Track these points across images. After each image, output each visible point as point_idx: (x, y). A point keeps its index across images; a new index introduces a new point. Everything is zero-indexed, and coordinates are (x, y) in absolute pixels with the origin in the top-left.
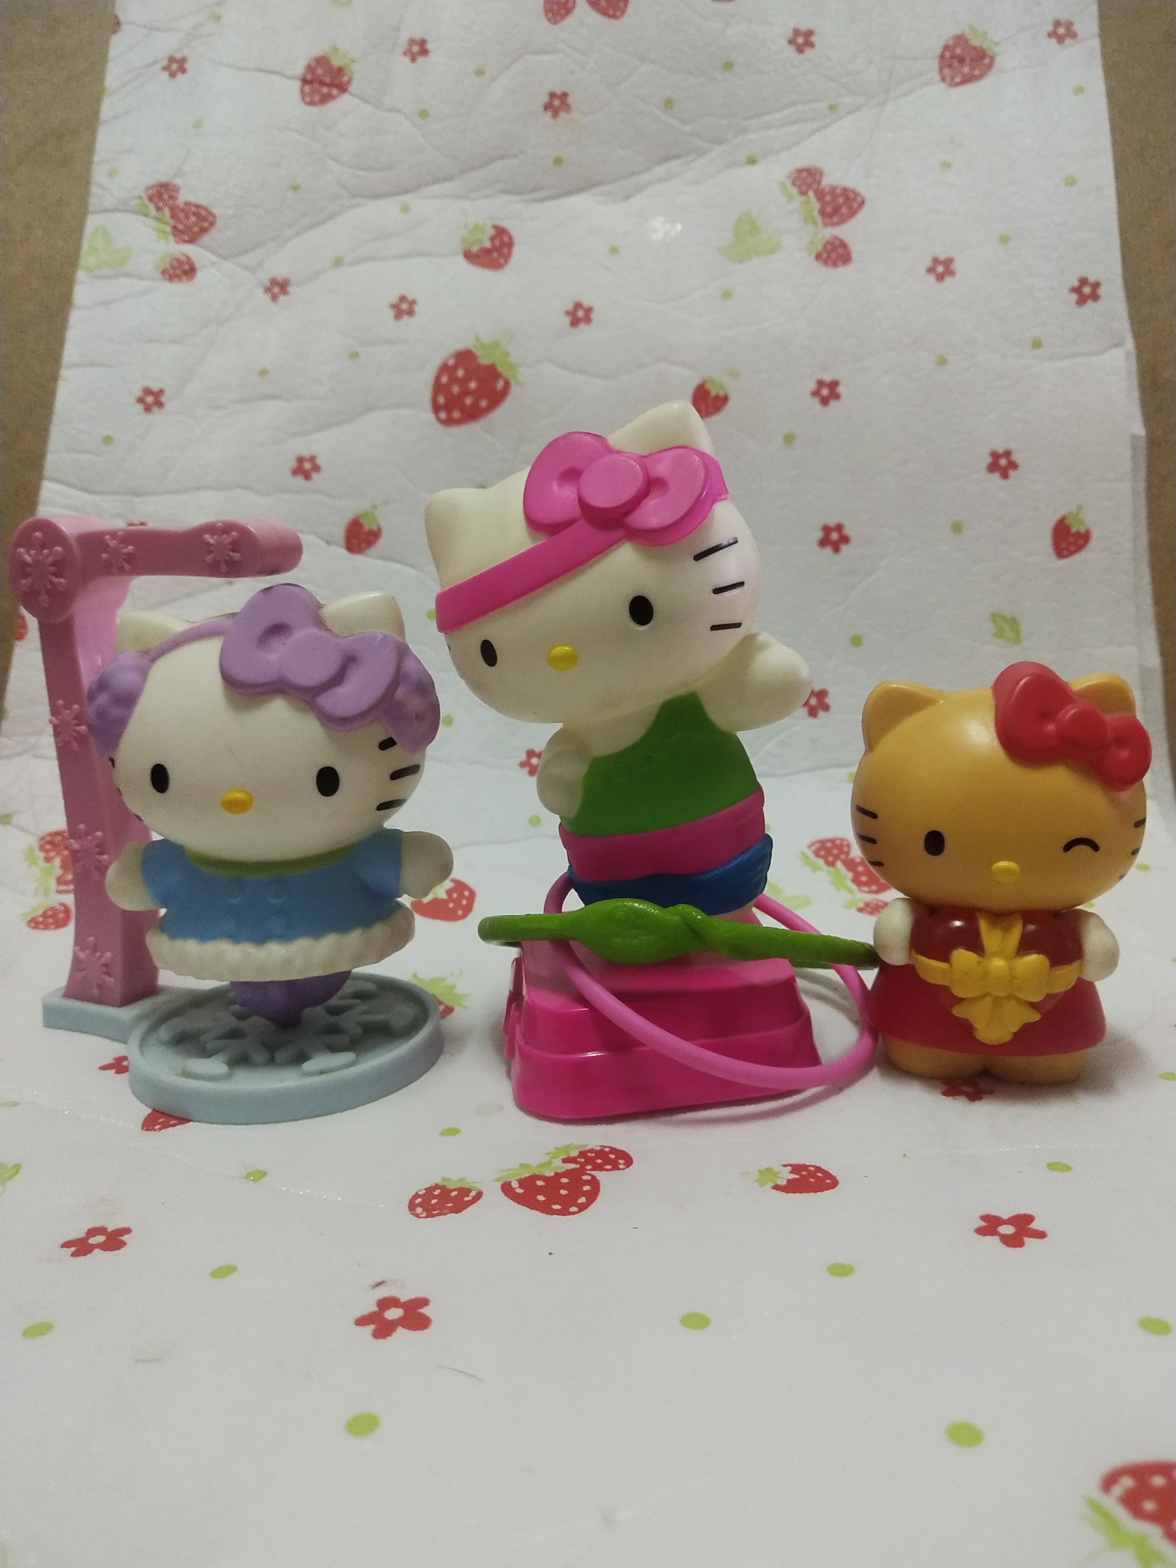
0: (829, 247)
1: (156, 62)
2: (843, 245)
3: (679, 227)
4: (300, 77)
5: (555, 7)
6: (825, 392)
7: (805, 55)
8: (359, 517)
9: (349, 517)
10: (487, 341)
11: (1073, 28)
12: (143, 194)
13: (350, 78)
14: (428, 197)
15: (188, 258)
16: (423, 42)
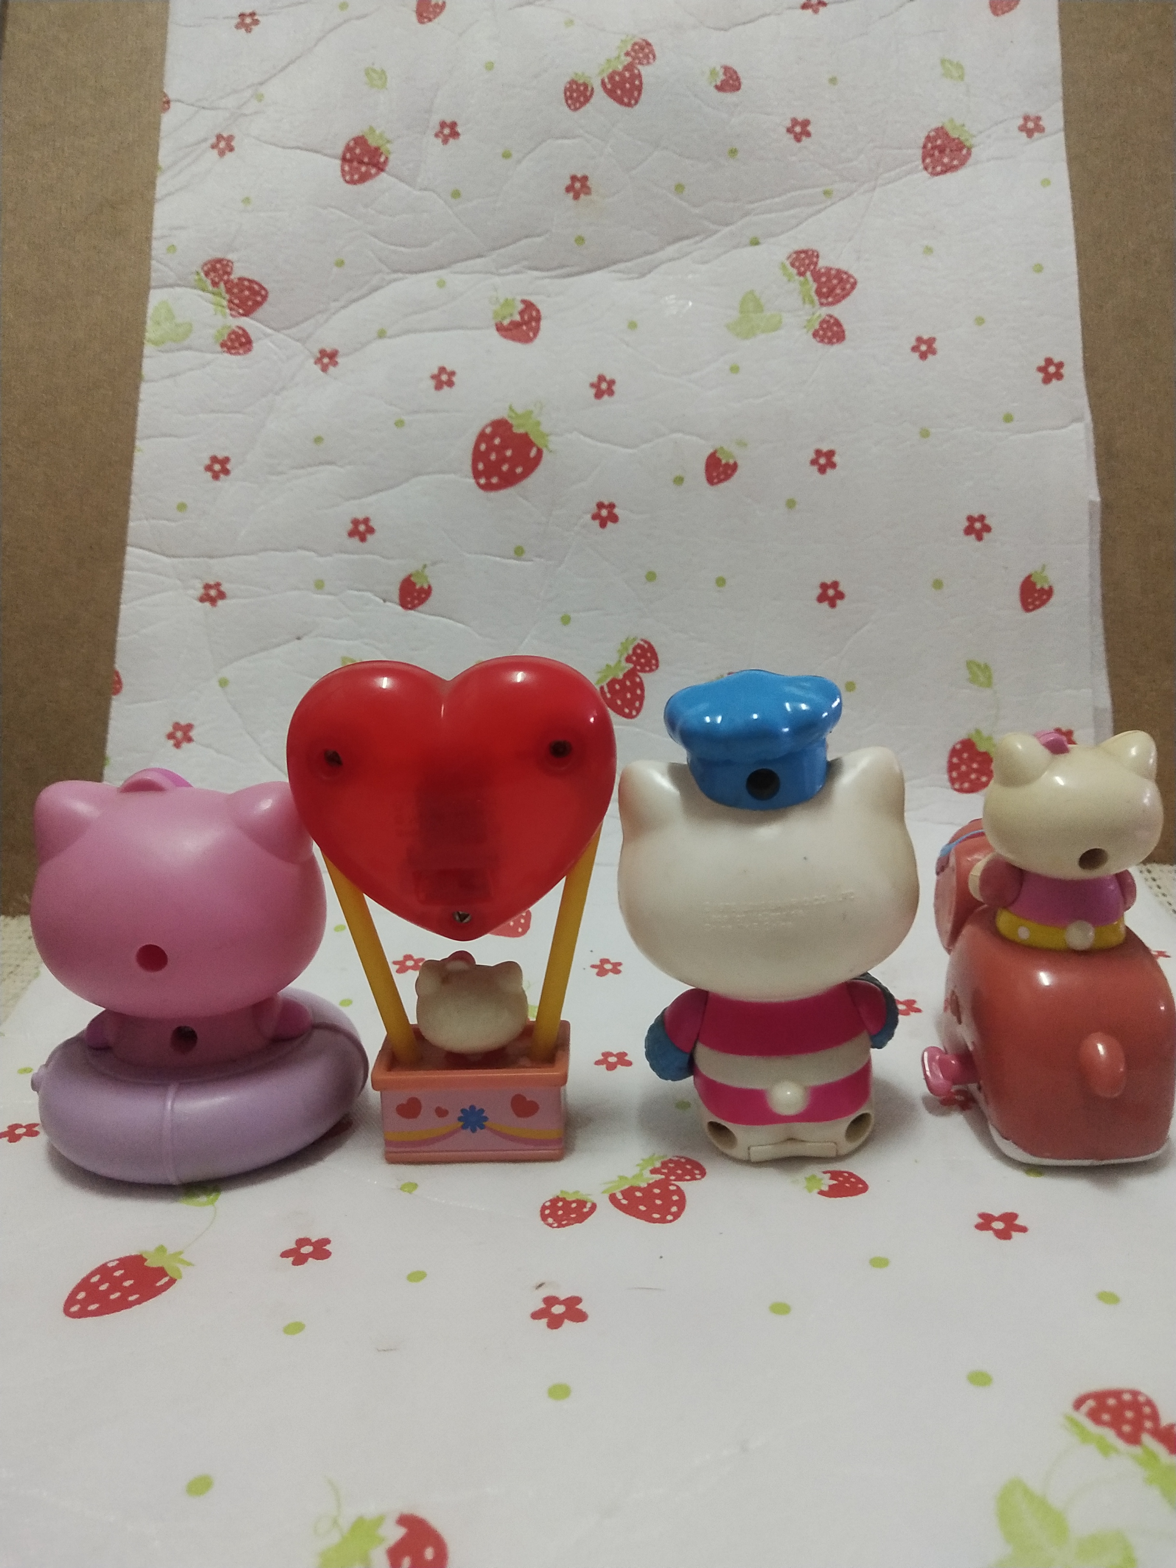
0: (825, 326)
1: (205, 140)
2: (838, 323)
3: (690, 304)
4: (341, 157)
5: (575, 95)
6: (822, 461)
7: (802, 144)
8: (410, 576)
9: (402, 576)
10: (519, 411)
11: (1041, 123)
12: (200, 270)
13: (387, 158)
14: (462, 273)
15: (244, 330)
16: (453, 125)
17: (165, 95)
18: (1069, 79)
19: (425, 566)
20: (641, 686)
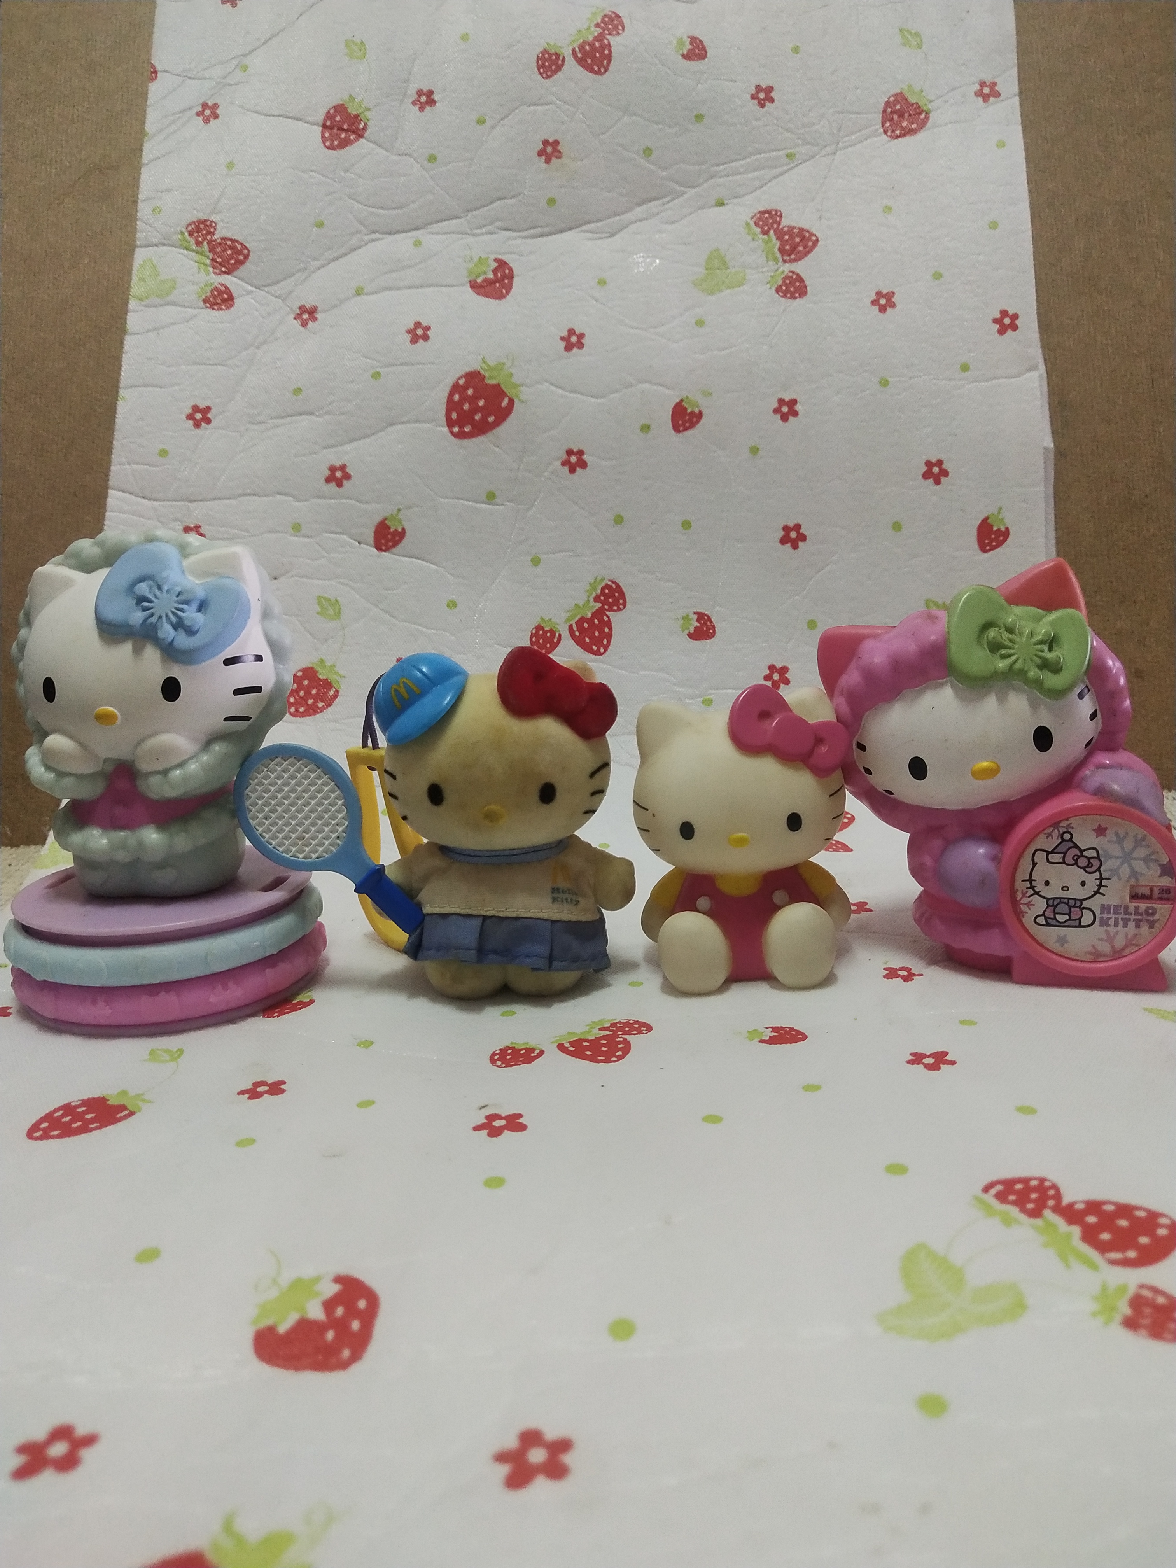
0: (788, 281)
1: (190, 109)
2: (800, 279)
3: (658, 261)
4: (321, 123)
5: (547, 64)
6: (785, 409)
7: (766, 109)
8: (386, 519)
9: (378, 519)
10: (492, 363)
11: (997, 88)
12: (184, 230)
13: (366, 124)
14: (437, 233)
15: (226, 288)
16: (430, 93)
17: (153, 66)
18: (1024, 50)
19: (399, 510)
20: (609, 624)
